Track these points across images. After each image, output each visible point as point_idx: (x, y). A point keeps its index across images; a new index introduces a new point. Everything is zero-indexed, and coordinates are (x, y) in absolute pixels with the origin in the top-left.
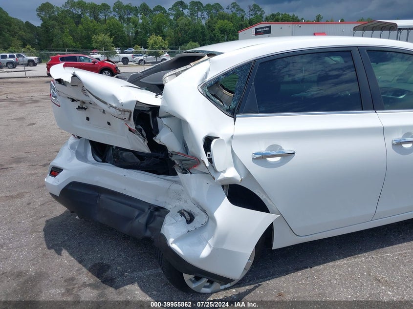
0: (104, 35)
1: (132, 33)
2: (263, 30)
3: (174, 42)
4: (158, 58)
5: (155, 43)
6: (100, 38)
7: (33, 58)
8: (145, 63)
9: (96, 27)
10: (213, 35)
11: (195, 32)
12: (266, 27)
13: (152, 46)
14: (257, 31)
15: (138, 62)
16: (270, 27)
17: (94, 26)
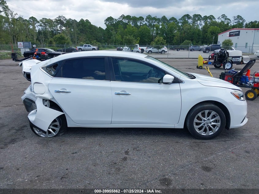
0: (129, 36)
1: (155, 33)
2: (234, 33)
3: (179, 40)
4: (159, 50)
5: (158, 41)
6: (127, 37)
7: (95, 47)
8: (152, 52)
9: (134, 30)
10: (205, 36)
11: (193, 34)
12: (236, 32)
13: (156, 42)
14: (231, 34)
15: (148, 52)
16: (239, 32)
17: (133, 30)
